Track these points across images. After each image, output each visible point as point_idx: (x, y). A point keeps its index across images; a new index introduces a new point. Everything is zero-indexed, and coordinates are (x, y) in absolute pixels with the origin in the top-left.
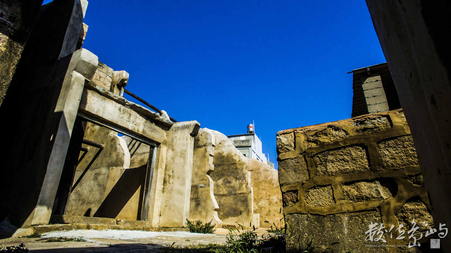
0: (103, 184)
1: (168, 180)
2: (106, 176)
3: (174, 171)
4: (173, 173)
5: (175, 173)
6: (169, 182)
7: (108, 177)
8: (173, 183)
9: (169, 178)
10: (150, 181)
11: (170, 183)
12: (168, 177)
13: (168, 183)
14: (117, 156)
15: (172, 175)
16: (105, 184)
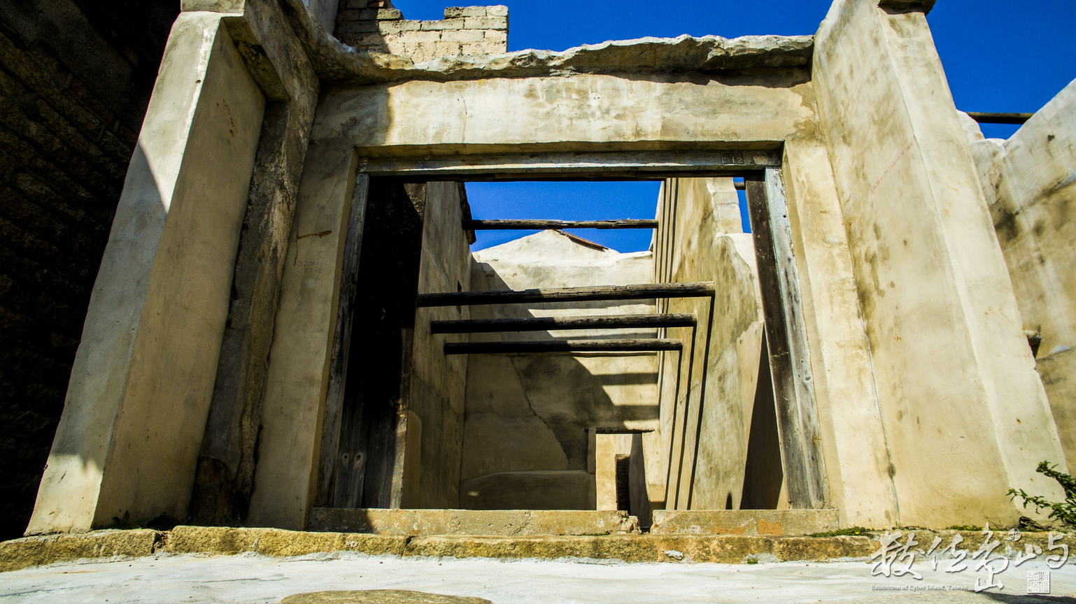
0: (736, 403)
1: (873, 284)
2: (736, 372)
3: (880, 224)
4: (878, 237)
5: (885, 231)
6: (877, 288)
7: (739, 373)
8: (892, 285)
9: (873, 270)
10: (788, 318)
11: (881, 293)
12: (866, 268)
13: (874, 296)
14: (741, 292)
15: (881, 248)
16: (738, 402)
